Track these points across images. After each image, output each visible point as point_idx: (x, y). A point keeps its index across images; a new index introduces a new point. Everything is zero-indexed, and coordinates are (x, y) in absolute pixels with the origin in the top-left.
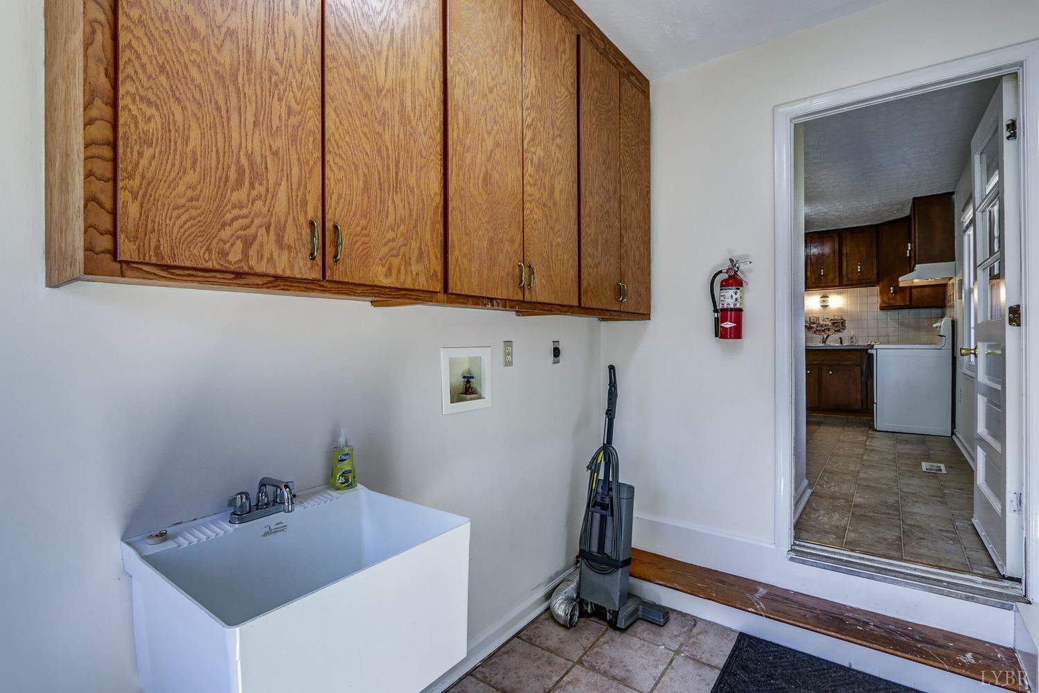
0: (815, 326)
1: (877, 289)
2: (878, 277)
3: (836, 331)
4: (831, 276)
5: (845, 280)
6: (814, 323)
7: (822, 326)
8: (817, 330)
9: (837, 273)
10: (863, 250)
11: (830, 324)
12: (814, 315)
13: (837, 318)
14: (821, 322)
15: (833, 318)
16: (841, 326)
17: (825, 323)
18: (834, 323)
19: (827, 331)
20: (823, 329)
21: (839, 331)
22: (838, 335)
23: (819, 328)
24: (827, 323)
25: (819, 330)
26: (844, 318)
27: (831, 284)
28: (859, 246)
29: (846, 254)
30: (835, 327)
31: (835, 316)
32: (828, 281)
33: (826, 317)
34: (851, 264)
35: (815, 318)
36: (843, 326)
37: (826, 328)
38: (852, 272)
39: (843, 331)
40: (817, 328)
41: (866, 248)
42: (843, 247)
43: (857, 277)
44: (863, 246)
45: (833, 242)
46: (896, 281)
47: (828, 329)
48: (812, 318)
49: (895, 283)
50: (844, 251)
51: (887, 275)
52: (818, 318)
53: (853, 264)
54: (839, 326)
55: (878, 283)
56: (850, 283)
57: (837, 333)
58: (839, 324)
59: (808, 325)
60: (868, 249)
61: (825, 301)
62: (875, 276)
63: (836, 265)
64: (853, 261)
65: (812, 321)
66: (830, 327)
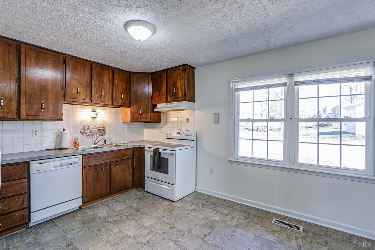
0: (87, 132)
1: (128, 110)
2: (130, 103)
3: (100, 135)
4: (107, 98)
5: (114, 102)
6: (86, 130)
7: (92, 132)
8: (89, 135)
9: (111, 96)
10: (124, 85)
11: (97, 130)
12: (86, 124)
13: (101, 126)
14: (92, 129)
15: (98, 126)
17: (94, 130)
18: (99, 130)
19: (95, 135)
20: (93, 134)
21: (102, 135)
23: (90, 133)
24: (95, 129)
25: (90, 135)
26: (105, 127)
27: (107, 103)
28: (122, 82)
29: (116, 85)
30: (100, 132)
31: (100, 125)
32: (105, 101)
33: (95, 126)
34: (118, 92)
35: (87, 126)
36: (104, 132)
37: (95, 133)
38: (118, 98)
39: (104, 135)
40: (89, 133)
41: (125, 84)
42: (114, 80)
43: (121, 101)
44: (124, 83)
45: (109, 74)
46: (142, 107)
47: (96, 134)
48: (85, 126)
49: (142, 108)
50: (115, 83)
51: (136, 103)
52: (89, 126)
53: (119, 93)
54: (102, 131)
55: (129, 107)
56: (117, 104)
57: (100, 136)
58: (102, 130)
59: (83, 131)
60: (126, 85)
61: (97, 114)
62: (128, 102)
63: (110, 91)
64: (119, 90)
65: (85, 128)
66: (97, 132)
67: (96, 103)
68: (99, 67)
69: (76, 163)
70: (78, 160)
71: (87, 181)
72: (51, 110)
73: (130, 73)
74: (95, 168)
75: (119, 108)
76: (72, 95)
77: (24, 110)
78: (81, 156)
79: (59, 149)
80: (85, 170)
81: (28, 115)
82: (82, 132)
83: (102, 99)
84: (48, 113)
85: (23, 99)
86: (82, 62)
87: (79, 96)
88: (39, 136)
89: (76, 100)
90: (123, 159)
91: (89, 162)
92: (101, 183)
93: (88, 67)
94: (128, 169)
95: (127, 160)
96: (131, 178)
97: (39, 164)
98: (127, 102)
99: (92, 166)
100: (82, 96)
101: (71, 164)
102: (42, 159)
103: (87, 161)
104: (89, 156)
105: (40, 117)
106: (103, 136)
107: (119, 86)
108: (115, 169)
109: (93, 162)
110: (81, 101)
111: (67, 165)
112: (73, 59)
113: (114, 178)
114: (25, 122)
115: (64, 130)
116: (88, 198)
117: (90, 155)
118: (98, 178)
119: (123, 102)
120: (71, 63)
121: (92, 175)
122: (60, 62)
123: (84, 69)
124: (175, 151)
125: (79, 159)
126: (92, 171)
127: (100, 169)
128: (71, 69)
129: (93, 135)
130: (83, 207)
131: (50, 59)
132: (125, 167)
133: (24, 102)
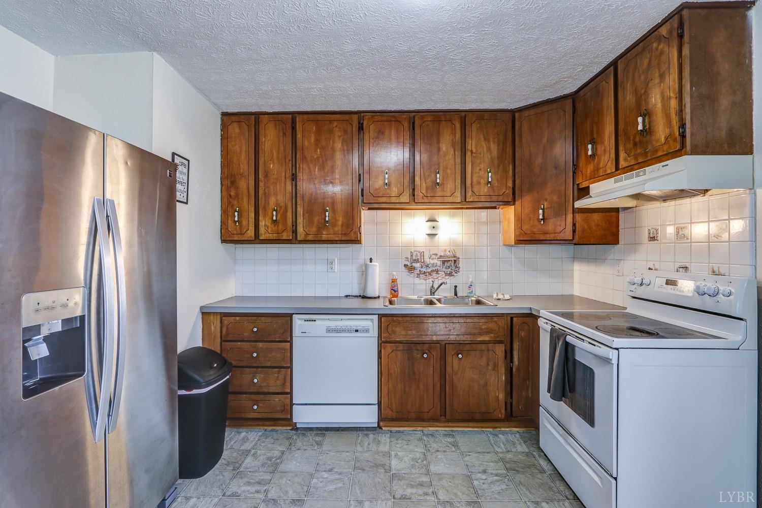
0: (417, 265)
1: (510, 212)
2: (514, 194)
3: (446, 274)
4: (449, 186)
5: (469, 194)
6: (417, 261)
7: (427, 266)
8: (421, 273)
9: (458, 181)
10: (494, 147)
11: (439, 263)
12: (416, 249)
13: (448, 254)
14: (428, 261)
15: (442, 254)
16: (454, 268)
17: (432, 262)
18: (444, 262)
19: (434, 274)
20: (429, 270)
21: (450, 274)
22: (450, 281)
23: (424, 270)
24: (435, 261)
25: (425, 273)
26: (457, 255)
27: (450, 200)
28: (489, 141)
29: (472, 151)
30: (446, 268)
31: (445, 250)
32: (445, 194)
33: (434, 252)
34: (478, 168)
35: (419, 254)
36: (456, 267)
37: (434, 269)
38: (479, 183)
39: (455, 274)
40: (421, 269)
41: (499, 145)
42: (467, 140)
43: (486, 190)
44: (494, 142)
45: (452, 130)
46: (546, 201)
47: (437, 272)
48: (415, 254)
49: (545, 204)
50: (469, 147)
51: (530, 190)
52: (422, 254)
53: (480, 170)
54: (452, 266)
55: (513, 202)
56: (476, 200)
57: (447, 277)
58: (451, 263)
59: (409, 264)
60: (501, 146)
61: (434, 227)
62: (510, 191)
63: (457, 168)
64: (480, 163)
65: (414, 258)
66: (439, 268)
67: (423, 201)
68: (429, 120)
69: (367, 331)
70: (370, 324)
71: (389, 374)
72: (340, 223)
73: (512, 112)
74: (405, 348)
75: (495, 208)
76: (376, 190)
77: (301, 225)
78: (376, 318)
79: (364, 297)
80: (385, 349)
81: (307, 234)
82: (407, 265)
83: (438, 190)
84: (336, 229)
85: (301, 207)
86: (393, 119)
87: (388, 191)
88: (336, 271)
89: (383, 200)
90: (479, 339)
91: (394, 332)
92: (421, 386)
93: (406, 124)
94: (494, 369)
95: (490, 345)
96: (501, 396)
97: (307, 322)
98: (504, 191)
99: (400, 342)
100: (394, 189)
101: (357, 331)
102: (314, 312)
103: (390, 330)
104: (393, 320)
105: (324, 237)
106: (452, 277)
107: (480, 154)
108: (456, 362)
109: (401, 335)
110: (393, 200)
111: (350, 331)
112: (376, 117)
113: (452, 384)
114: (305, 245)
115: (371, 260)
116: (390, 412)
117: (395, 318)
118: (414, 373)
119: (494, 191)
120: (372, 127)
121: (400, 364)
122: (354, 129)
123: (397, 132)
124: (617, 349)
125: (372, 324)
126: (399, 354)
127: (418, 354)
128: (373, 139)
129: (430, 274)
130: (385, 426)
131: (337, 129)
132: (483, 362)
133: (302, 213)
